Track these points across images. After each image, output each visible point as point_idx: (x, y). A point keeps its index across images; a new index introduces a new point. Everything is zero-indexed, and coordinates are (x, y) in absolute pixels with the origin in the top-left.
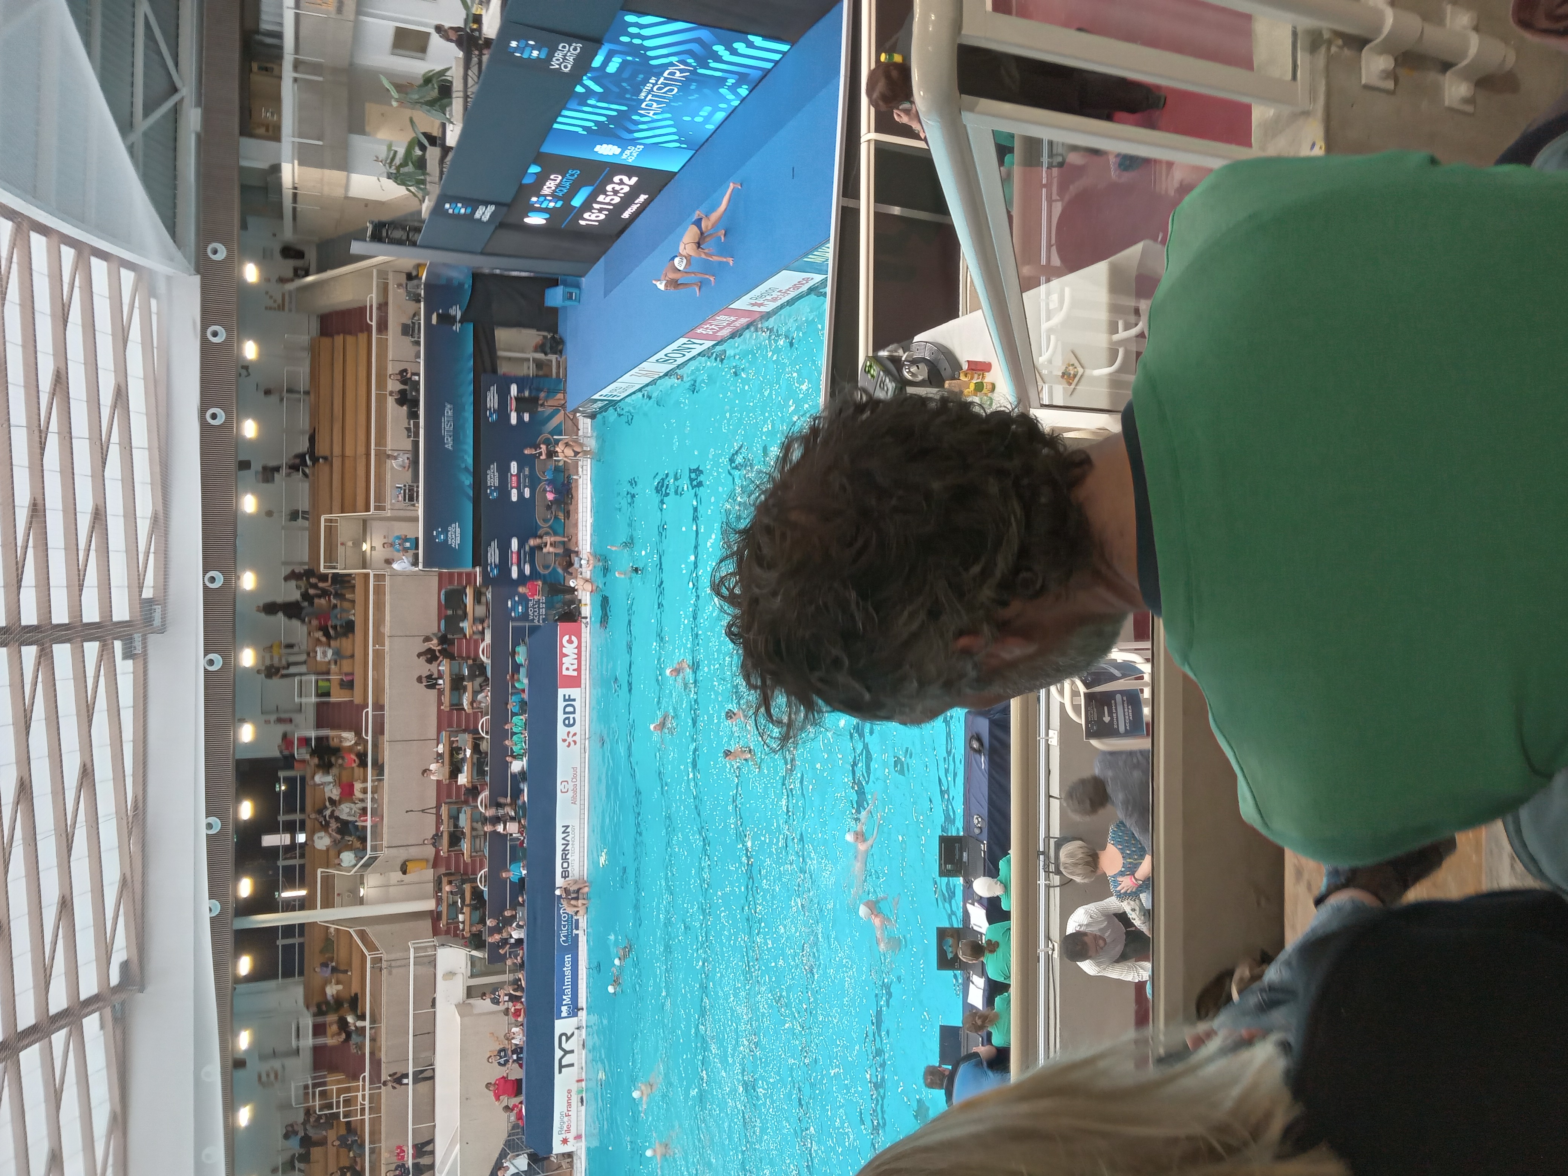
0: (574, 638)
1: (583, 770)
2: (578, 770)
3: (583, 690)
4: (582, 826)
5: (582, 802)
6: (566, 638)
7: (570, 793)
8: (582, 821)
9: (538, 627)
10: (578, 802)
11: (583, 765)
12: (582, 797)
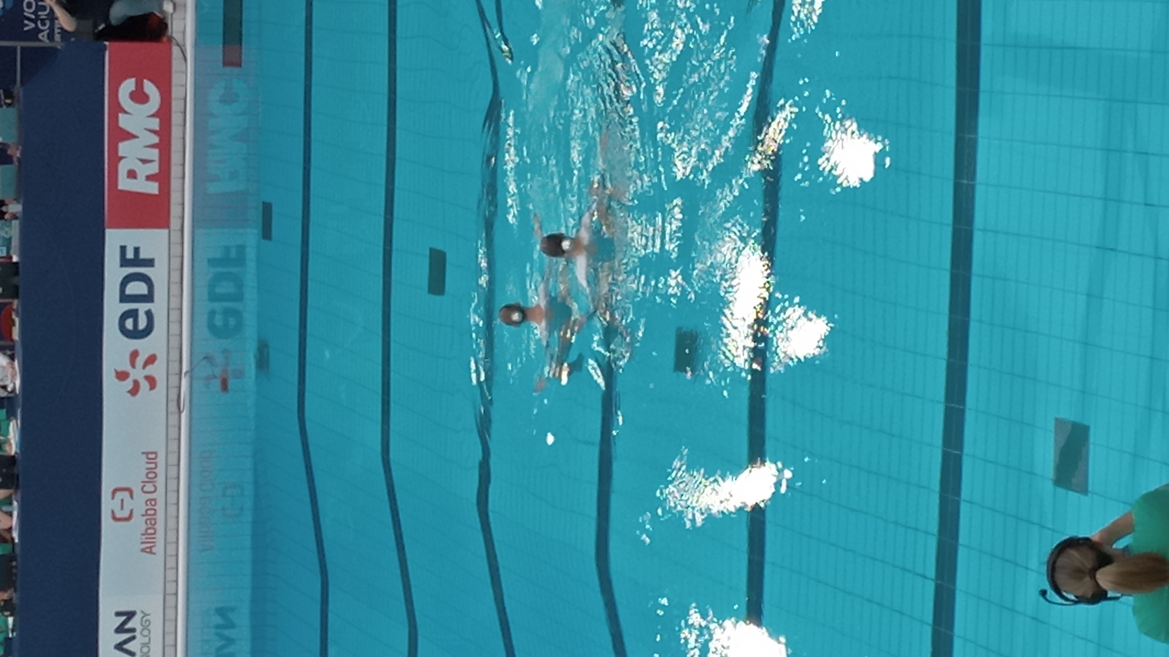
0: (149, 88)
1: (173, 459)
2: (161, 460)
3: (175, 236)
4: (170, 613)
5: (171, 550)
6: (128, 86)
7: (139, 523)
8: (170, 599)
9: (49, 53)
10: (159, 548)
11: (173, 446)
12: (171, 537)
